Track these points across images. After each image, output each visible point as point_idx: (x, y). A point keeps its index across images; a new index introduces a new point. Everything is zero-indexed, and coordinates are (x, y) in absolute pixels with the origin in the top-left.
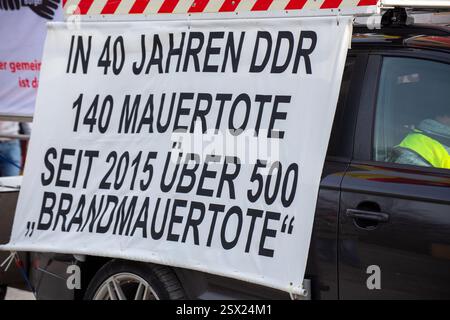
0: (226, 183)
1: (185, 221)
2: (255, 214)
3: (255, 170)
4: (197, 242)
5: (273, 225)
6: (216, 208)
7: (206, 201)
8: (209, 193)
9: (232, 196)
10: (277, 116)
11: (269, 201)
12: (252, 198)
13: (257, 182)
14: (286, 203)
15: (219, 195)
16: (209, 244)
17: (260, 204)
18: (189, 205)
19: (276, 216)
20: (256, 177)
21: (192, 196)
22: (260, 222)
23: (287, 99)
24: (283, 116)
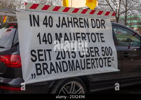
0: (96, 53)
1: (91, 63)
2: (105, 58)
3: (102, 49)
4: (95, 68)
5: (109, 60)
6: (96, 59)
7: (94, 58)
8: (93, 56)
9: (99, 56)
10: (102, 38)
11: (107, 55)
12: (104, 55)
13: (103, 52)
14: (111, 55)
15: (96, 56)
16: (98, 67)
17: (106, 56)
18: (90, 59)
19: (110, 58)
20: (103, 51)
21: (90, 57)
22: (107, 60)
23: (102, 34)
24: (103, 37)
